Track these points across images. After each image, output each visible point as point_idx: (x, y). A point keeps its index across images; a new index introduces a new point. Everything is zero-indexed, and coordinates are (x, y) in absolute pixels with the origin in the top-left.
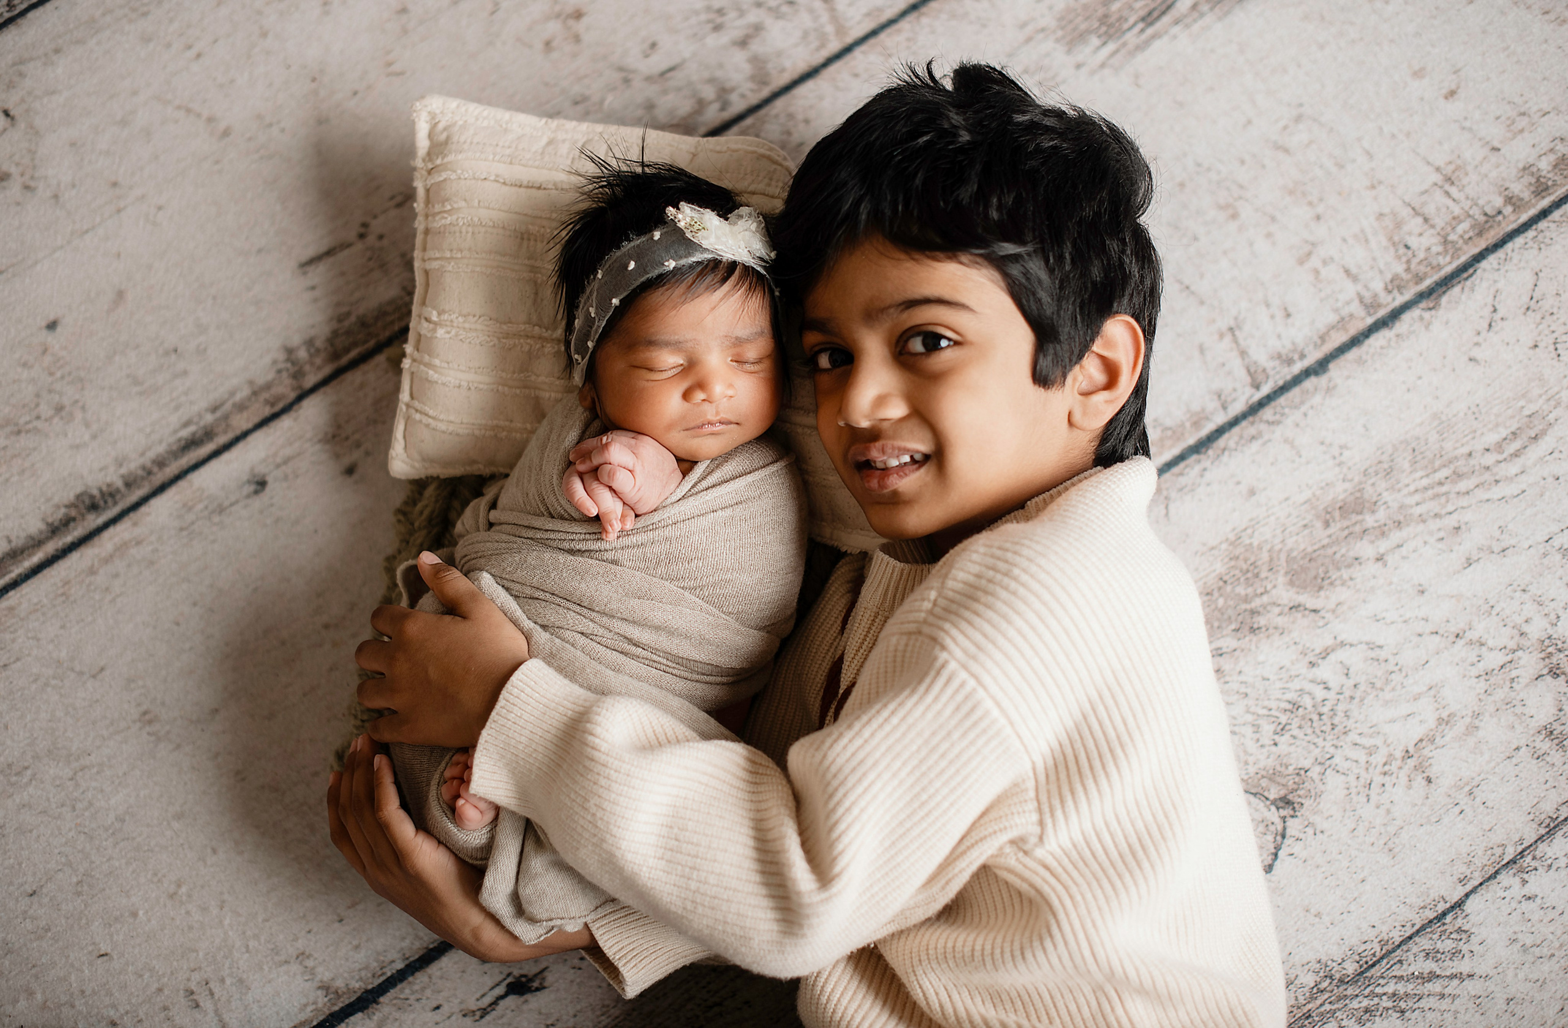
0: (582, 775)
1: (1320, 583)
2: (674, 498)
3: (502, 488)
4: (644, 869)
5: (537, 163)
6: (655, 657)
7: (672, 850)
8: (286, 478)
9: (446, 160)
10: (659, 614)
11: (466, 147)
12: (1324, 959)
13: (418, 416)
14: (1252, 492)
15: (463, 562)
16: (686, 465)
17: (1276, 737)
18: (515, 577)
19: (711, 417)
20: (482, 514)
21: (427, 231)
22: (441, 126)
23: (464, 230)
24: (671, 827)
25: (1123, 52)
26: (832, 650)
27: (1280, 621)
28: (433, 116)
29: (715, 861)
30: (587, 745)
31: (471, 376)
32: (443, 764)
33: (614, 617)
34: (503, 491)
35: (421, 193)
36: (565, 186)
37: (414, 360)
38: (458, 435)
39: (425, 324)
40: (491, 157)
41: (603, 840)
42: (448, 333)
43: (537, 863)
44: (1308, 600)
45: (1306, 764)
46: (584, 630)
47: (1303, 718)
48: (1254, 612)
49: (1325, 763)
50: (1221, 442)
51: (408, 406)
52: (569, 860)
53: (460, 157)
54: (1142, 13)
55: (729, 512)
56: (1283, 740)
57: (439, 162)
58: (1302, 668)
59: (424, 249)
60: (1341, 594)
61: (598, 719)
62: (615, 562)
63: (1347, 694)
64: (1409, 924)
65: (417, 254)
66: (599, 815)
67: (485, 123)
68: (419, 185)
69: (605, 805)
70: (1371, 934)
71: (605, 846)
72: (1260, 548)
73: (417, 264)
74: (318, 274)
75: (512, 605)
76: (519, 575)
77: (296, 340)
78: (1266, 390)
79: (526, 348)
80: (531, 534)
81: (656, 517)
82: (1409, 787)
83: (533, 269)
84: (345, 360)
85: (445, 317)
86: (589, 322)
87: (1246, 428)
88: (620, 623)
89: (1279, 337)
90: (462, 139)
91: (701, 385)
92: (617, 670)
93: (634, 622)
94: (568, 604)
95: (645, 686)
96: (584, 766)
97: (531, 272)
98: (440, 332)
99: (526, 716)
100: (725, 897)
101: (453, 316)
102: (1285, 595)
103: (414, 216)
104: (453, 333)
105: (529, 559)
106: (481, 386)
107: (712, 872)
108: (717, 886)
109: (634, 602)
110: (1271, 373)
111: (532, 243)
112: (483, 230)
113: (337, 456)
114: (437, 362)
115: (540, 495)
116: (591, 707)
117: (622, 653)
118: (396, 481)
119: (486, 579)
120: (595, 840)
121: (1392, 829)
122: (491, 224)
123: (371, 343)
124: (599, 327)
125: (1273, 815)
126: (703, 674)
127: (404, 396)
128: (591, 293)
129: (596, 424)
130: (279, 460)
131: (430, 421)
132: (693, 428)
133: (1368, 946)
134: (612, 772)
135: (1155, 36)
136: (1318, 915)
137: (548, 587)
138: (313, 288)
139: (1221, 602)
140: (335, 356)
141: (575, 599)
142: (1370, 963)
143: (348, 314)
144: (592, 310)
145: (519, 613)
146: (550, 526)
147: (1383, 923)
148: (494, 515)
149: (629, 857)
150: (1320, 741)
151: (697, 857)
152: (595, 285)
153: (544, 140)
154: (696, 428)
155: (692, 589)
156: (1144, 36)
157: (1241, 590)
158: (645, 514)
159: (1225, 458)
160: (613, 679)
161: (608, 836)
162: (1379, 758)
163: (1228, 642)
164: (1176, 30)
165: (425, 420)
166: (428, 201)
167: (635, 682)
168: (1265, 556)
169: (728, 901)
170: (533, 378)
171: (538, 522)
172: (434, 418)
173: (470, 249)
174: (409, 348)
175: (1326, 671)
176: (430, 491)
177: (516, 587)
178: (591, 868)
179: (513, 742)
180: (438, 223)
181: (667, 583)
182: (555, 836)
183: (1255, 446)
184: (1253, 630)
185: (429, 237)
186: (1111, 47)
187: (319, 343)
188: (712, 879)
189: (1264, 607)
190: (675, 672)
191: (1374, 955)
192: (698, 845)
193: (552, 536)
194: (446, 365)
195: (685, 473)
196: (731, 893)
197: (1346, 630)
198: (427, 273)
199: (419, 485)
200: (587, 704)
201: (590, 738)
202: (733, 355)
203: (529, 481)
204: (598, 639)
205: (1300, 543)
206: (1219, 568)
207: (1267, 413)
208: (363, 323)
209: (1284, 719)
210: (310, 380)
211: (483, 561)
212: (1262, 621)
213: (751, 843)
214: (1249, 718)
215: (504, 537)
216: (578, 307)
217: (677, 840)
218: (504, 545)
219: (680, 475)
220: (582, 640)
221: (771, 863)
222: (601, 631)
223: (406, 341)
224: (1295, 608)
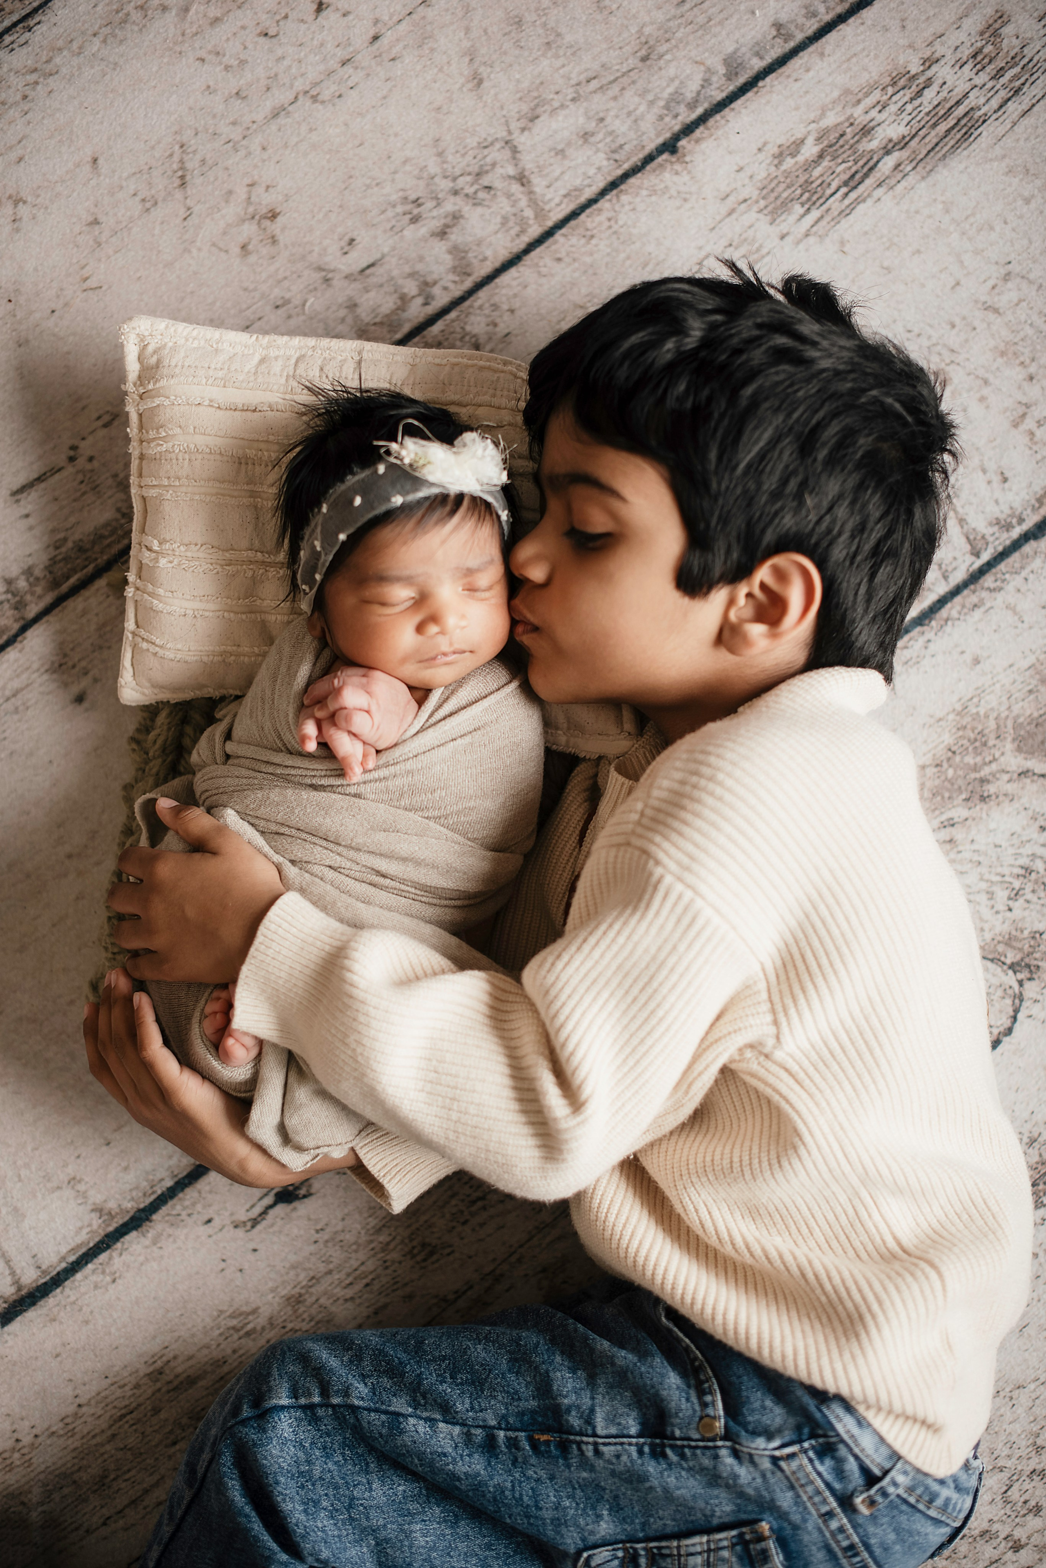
0: (341, 1011)
2: (413, 730)
3: (235, 716)
4: (406, 1102)
5: (251, 384)
6: (403, 887)
7: (431, 1082)
8: (16, 711)
9: (158, 385)
10: (404, 847)
11: (177, 371)
13: (145, 645)
14: (977, 661)
15: (203, 797)
16: (420, 694)
17: (1011, 903)
18: (259, 813)
19: (445, 648)
20: (218, 746)
21: (142, 457)
22: (150, 349)
23: (180, 458)
24: (430, 1060)
25: (827, 218)
26: (572, 860)
27: (1010, 788)
28: (142, 338)
29: (474, 1091)
30: (345, 981)
31: (197, 605)
32: (203, 1002)
33: (360, 850)
34: (237, 721)
35: (134, 418)
36: (279, 407)
37: (137, 589)
38: (186, 662)
39: (147, 554)
40: (204, 381)
41: (364, 1075)
42: (171, 562)
43: (302, 1094)
44: (1035, 765)
45: (1041, 927)
46: (332, 864)
47: (1037, 882)
48: (983, 781)
50: (944, 612)
51: (133, 633)
52: (332, 1089)
53: (172, 382)
54: (845, 177)
55: (468, 739)
56: (1018, 905)
57: (150, 387)
58: (1033, 833)
59: (140, 475)
61: (355, 955)
62: (357, 796)
65: (133, 480)
66: (359, 1050)
67: (195, 345)
68: (132, 410)
69: (365, 1041)
71: (365, 1080)
72: (987, 716)
73: (133, 491)
74: (31, 502)
75: (259, 841)
76: (262, 812)
77: (14, 571)
78: (986, 557)
79: (250, 573)
80: (271, 769)
81: (397, 753)
83: (253, 494)
84: (65, 588)
85: (167, 546)
86: (316, 555)
87: (968, 597)
88: (367, 856)
89: (997, 502)
90: (173, 364)
91: (434, 618)
92: (367, 902)
93: (381, 855)
94: (315, 839)
95: (397, 917)
96: (343, 1003)
97: (251, 497)
98: (163, 562)
99: (284, 951)
100: (486, 1126)
101: (175, 546)
102: (1013, 761)
103: (127, 440)
104: (176, 562)
105: (272, 795)
106: (207, 614)
107: (472, 1103)
108: (478, 1116)
109: (381, 836)
110: (991, 539)
111: (250, 467)
112: (200, 457)
113: (66, 685)
114: (161, 591)
115: (276, 730)
116: (348, 942)
117: (370, 884)
118: (126, 707)
119: (230, 816)
120: (356, 1074)
122: (208, 450)
123: (90, 568)
124: (325, 561)
125: (1011, 979)
126: (451, 899)
127: (130, 625)
128: (316, 526)
129: (326, 653)
130: (8, 693)
131: (157, 649)
132: (427, 660)
134: (371, 1009)
135: (858, 201)
137: (293, 823)
138: (27, 516)
139: (951, 773)
140: (55, 584)
141: (321, 834)
143: (65, 540)
144: (318, 545)
145: (267, 849)
146: (289, 763)
148: (230, 747)
149: (390, 1090)
151: (456, 1088)
152: (319, 519)
153: (257, 358)
154: (430, 661)
155: (436, 819)
156: (847, 202)
157: (970, 760)
158: (386, 749)
159: (948, 628)
160: (365, 912)
161: (369, 1071)
163: (959, 812)
164: (880, 192)
165: (153, 649)
166: (141, 427)
167: (386, 913)
168: (992, 724)
169: (489, 1130)
170: (258, 602)
171: (278, 758)
172: (161, 647)
173: (187, 477)
174: (131, 577)
176: (162, 718)
177: (262, 823)
178: (353, 1099)
179: (273, 978)
180: (153, 450)
181: (411, 814)
182: (316, 1066)
183: (978, 614)
184: (983, 799)
185: (144, 462)
186: (815, 214)
187: (38, 572)
188: (472, 1110)
189: (993, 775)
190: (423, 899)
192: (456, 1076)
193: (293, 772)
194: (170, 594)
195: (420, 702)
196: (491, 1122)
198: (144, 499)
199: (151, 711)
200: (345, 939)
202: (464, 585)
203: (263, 714)
204: (347, 872)
205: (1027, 708)
206: (948, 739)
207: (988, 580)
208: (80, 549)
209: (1017, 884)
210: (32, 611)
211: (225, 797)
212: (992, 789)
213: (507, 1071)
214: (984, 885)
215: (244, 772)
216: (302, 539)
217: (436, 1072)
218: (244, 781)
219: (414, 705)
220: (330, 874)
221: (528, 1090)
222: (348, 864)
223: (128, 570)
224: (1024, 774)
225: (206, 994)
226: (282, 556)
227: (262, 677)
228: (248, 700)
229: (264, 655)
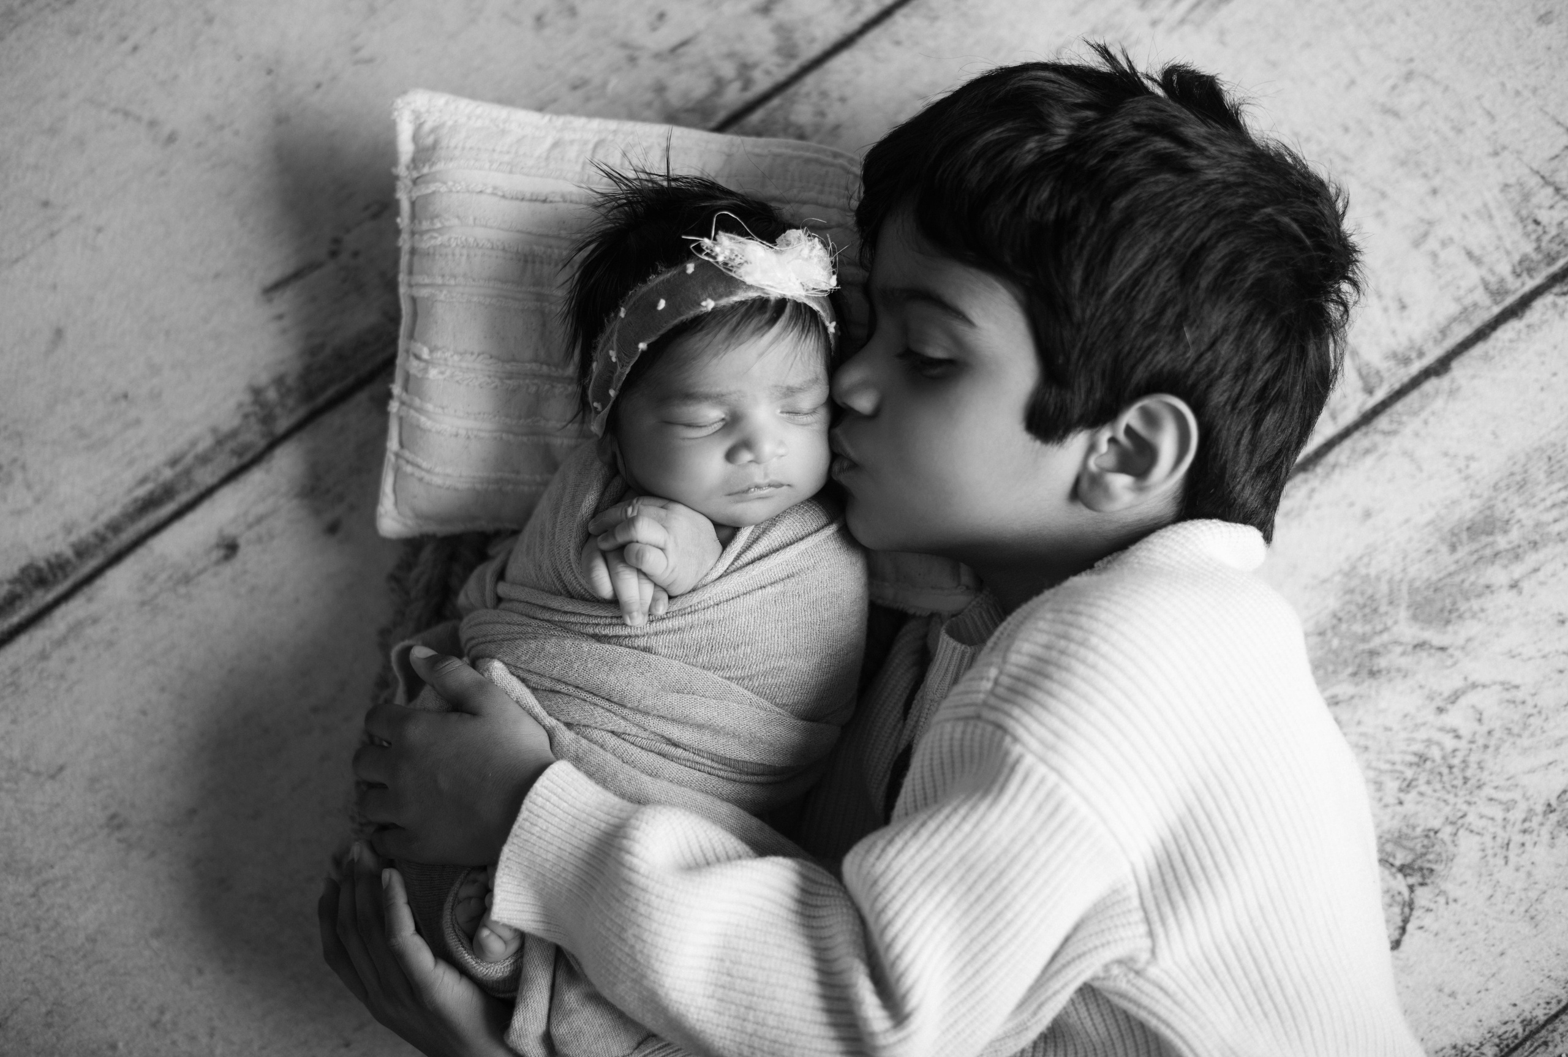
0: (618, 901)
1: (1447, 617)
2: (715, 574)
3: (510, 553)
4: (692, 1009)
5: (541, 171)
6: (697, 759)
7: (723, 987)
8: (259, 540)
9: (434, 169)
10: (701, 711)
11: (457, 153)
12: (1460, 1043)
13: (409, 469)
14: (1367, 514)
15: (469, 645)
16: (726, 533)
17: (1402, 796)
18: (532, 667)
19: (758, 479)
20: (489, 586)
21: (413, 251)
22: (427, 127)
23: (457, 251)
24: (722, 960)
27: (1404, 662)
28: (417, 115)
29: (774, 999)
30: (623, 865)
31: (471, 423)
32: (457, 885)
33: (648, 714)
34: (512, 559)
35: (405, 206)
36: (574, 198)
37: (403, 403)
38: (456, 490)
39: (415, 363)
40: (487, 165)
41: (643, 976)
42: (442, 373)
43: (571, 997)
44: (1431, 635)
45: (1436, 824)
46: (615, 728)
47: (1431, 772)
48: (1373, 653)
49: (1457, 822)
50: (1331, 457)
51: (397, 455)
52: (606, 993)
53: (451, 165)
55: (779, 587)
56: (1410, 797)
57: (425, 170)
58: (1429, 715)
59: (411, 272)
60: (1471, 628)
61: (637, 834)
62: (647, 650)
63: (1481, 742)
64: (1554, 1001)
65: (402, 277)
66: (638, 947)
67: (479, 124)
68: (403, 197)
69: (646, 936)
70: (1512, 1013)
71: (645, 982)
72: (1378, 578)
73: (402, 290)
74: (285, 301)
75: (530, 699)
76: (536, 665)
77: (263, 379)
78: (1380, 395)
79: (533, 389)
80: (547, 615)
81: (695, 598)
82: (1552, 846)
83: (540, 297)
84: (321, 400)
85: (439, 354)
86: (610, 367)
87: (1359, 440)
88: (656, 721)
89: (1394, 332)
90: (452, 144)
91: (746, 444)
92: (654, 775)
93: (673, 720)
94: (596, 700)
95: (689, 792)
96: (620, 890)
97: (537, 300)
98: (433, 373)
99: (552, 830)
100: (787, 1041)
101: (448, 354)
102: (1407, 630)
103: (397, 232)
104: (448, 373)
105: (548, 647)
106: (482, 434)
107: (771, 1013)
108: (778, 1028)
109: (673, 698)
110: (1386, 375)
111: (537, 265)
112: (479, 252)
113: (317, 512)
114: (430, 407)
115: (556, 570)
116: (628, 819)
117: (659, 754)
118: (385, 541)
119: (498, 670)
120: (634, 975)
121: (1533, 895)
122: (489, 245)
123: (350, 380)
124: (622, 374)
125: (1400, 884)
126: (753, 774)
127: (393, 444)
128: (612, 333)
129: (617, 483)
130: (251, 518)
131: (423, 474)
132: (737, 493)
133: (1509, 1027)
134: (653, 898)
136: (1452, 995)
137: (571, 680)
138: (280, 317)
139: (1335, 643)
140: (309, 395)
141: (603, 694)
142: (1512, 1046)
143: (322, 346)
144: (613, 355)
145: (538, 709)
146: (569, 608)
147: (1526, 1001)
148: (503, 589)
149: (674, 995)
150: (1451, 798)
151: (752, 994)
152: (616, 325)
153: (549, 142)
154: (741, 493)
155: (739, 680)
157: (1358, 628)
158: (682, 595)
159: (1336, 476)
160: (651, 786)
161: (649, 972)
162: (1517, 815)
163: (1344, 689)
165: (418, 473)
166: (413, 216)
167: (675, 787)
168: (1384, 588)
169: (790, 1045)
170: (542, 423)
171: (556, 603)
172: (428, 471)
173: (465, 275)
174: (396, 389)
175: (1456, 717)
176: (426, 554)
177: (534, 679)
178: (631, 1004)
179: (538, 860)
180: (426, 243)
181: (710, 674)
182: (589, 965)
183: (1370, 460)
184: (1373, 674)
185: (416, 258)
187: (290, 381)
188: (771, 1021)
189: (1385, 646)
190: (721, 773)
191: (1516, 1037)
192: (753, 980)
193: (573, 619)
194: (440, 411)
195: (725, 543)
196: (794, 1036)
197: (1478, 669)
198: (414, 300)
199: (413, 545)
200: (624, 815)
201: (627, 857)
202: (783, 406)
203: (542, 551)
204: (632, 739)
205: (1423, 571)
206: (1333, 603)
207: (1383, 422)
208: (340, 356)
209: (1409, 773)
210: (283, 424)
211: (493, 647)
212: (1382, 662)
213: (814, 975)
214: (1371, 774)
215: (516, 618)
216: (595, 348)
217: (729, 975)
218: (516, 628)
219: (718, 547)
220: (613, 741)
221: (839, 999)
222: (634, 730)
223: (392, 381)
224: (1420, 646)
225: (462, 876)
226: (571, 370)
227: (543, 509)
228: (525, 537)
229: (546, 484)
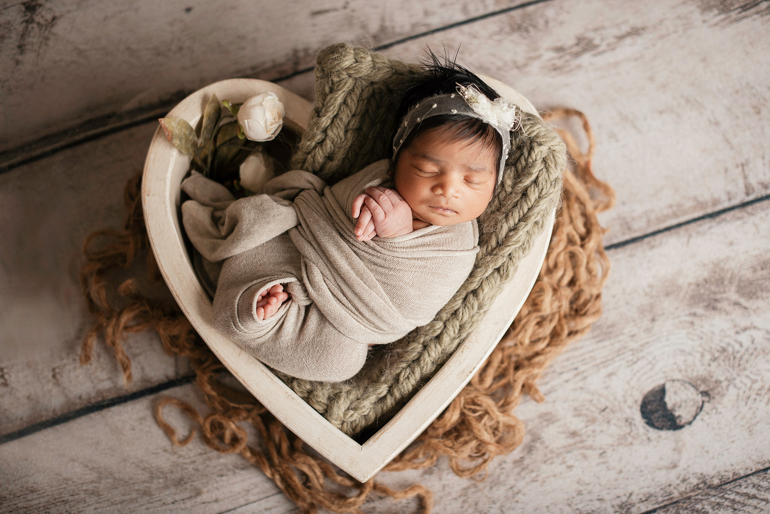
1: (751, 295)
12: (704, 473)
14: (731, 244)
17: (711, 363)
18: (310, 224)
19: (443, 204)
25: (728, 20)
27: (728, 308)
44: (743, 301)
45: (722, 378)
47: (726, 356)
48: (716, 300)
49: (730, 381)
50: (723, 216)
54: (742, 4)
56: (714, 364)
58: (732, 333)
60: (760, 303)
63: (751, 351)
64: (749, 469)
70: (730, 468)
72: (728, 271)
76: (312, 225)
78: (751, 198)
82: (767, 404)
86: (404, 129)
87: (737, 213)
89: (765, 174)
91: (442, 186)
102: (734, 296)
105: (321, 222)
110: (756, 189)
121: (754, 421)
125: (699, 398)
132: (433, 208)
133: (727, 474)
135: (745, 17)
136: (707, 452)
139: (702, 291)
142: (726, 482)
144: (406, 123)
147: (738, 464)
148: (326, 190)
150: (731, 370)
152: (414, 109)
154: (435, 208)
156: (740, 16)
157: (713, 288)
159: (723, 224)
162: (757, 386)
163: (700, 311)
164: (756, 16)
168: (729, 275)
175: (744, 338)
177: (306, 231)
183: (739, 223)
184: (714, 309)
186: (723, 16)
189: (722, 299)
191: (729, 478)
197: (757, 321)
202: (465, 176)
205: (748, 274)
206: (706, 275)
207: (749, 209)
209: (717, 354)
212: (719, 305)
214: (700, 349)
224: (736, 304)
